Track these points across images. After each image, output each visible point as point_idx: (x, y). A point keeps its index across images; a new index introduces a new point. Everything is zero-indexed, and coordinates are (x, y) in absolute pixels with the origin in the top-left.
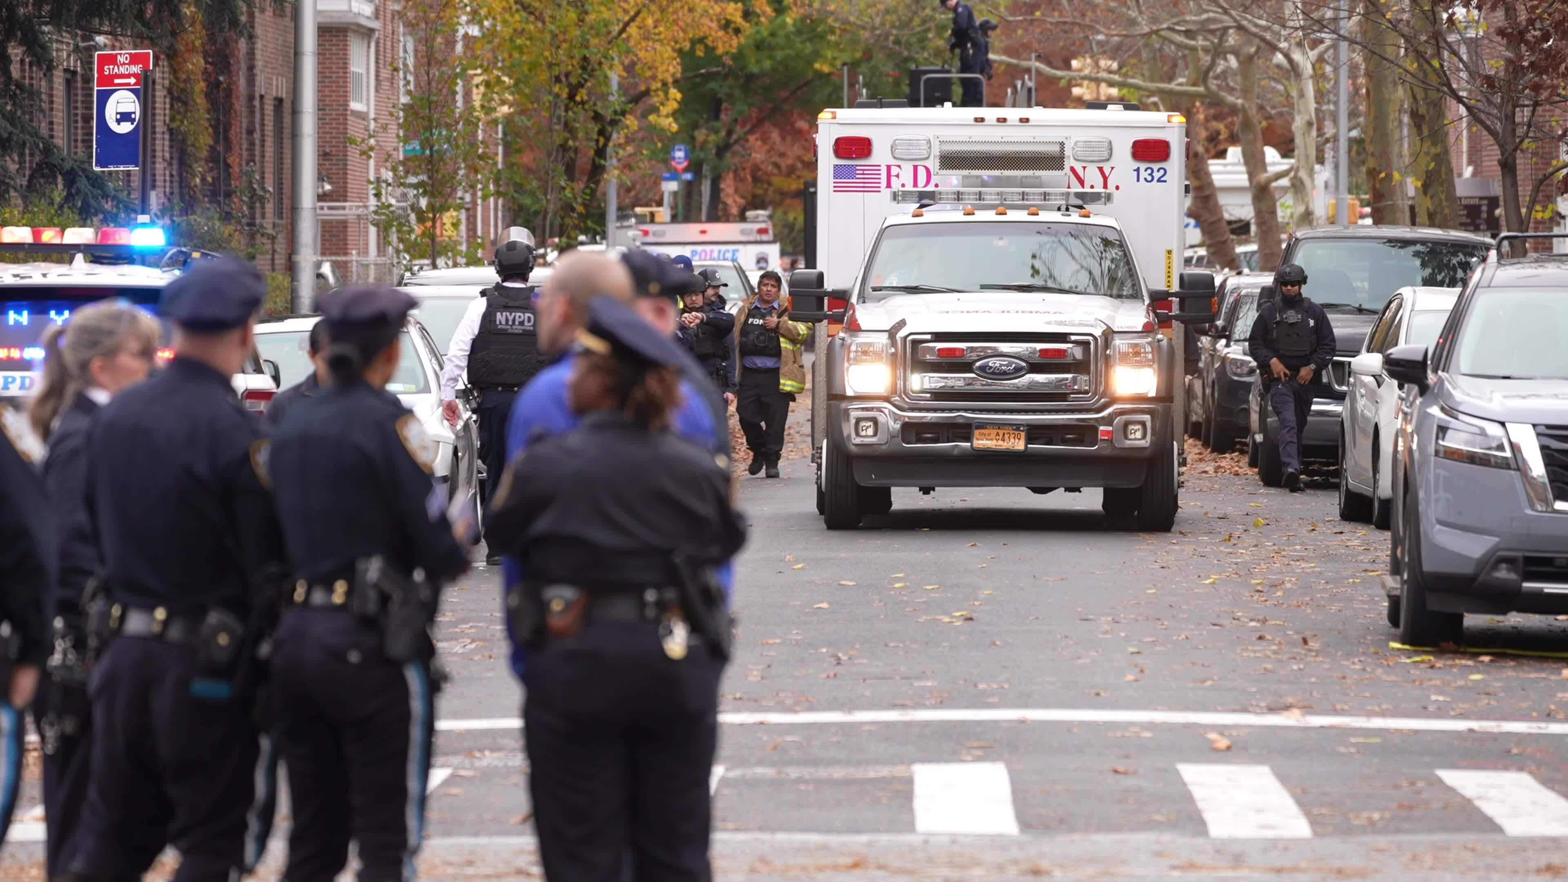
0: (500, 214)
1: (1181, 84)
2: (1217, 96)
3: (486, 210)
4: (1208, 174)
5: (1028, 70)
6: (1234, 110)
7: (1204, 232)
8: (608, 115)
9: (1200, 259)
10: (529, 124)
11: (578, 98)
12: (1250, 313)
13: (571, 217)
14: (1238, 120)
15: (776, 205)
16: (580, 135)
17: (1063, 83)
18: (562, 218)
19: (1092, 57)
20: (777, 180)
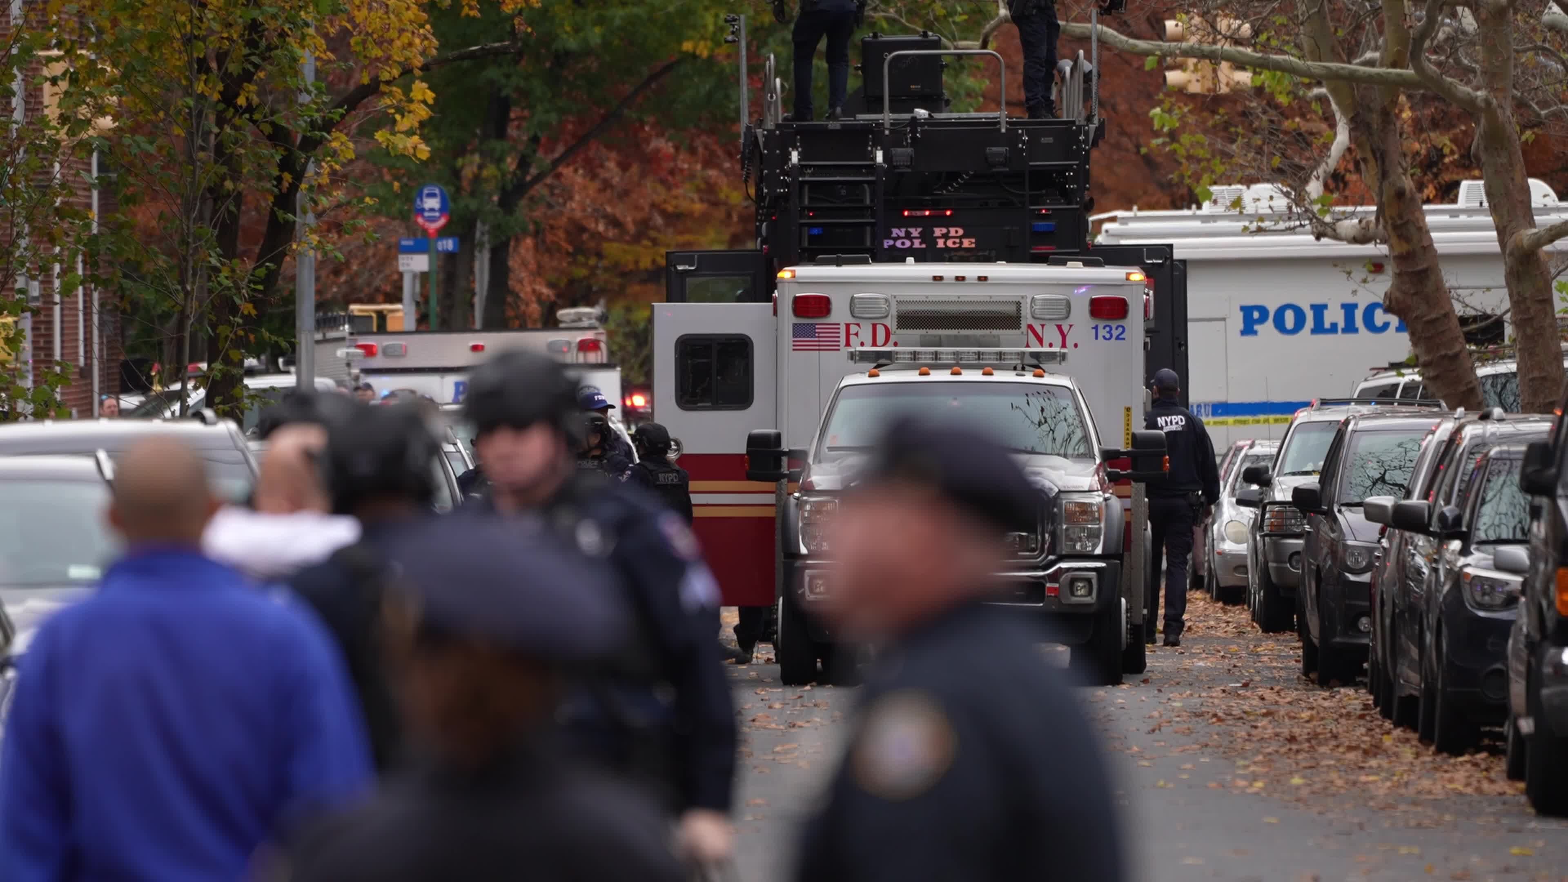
0: (96, 318)
1: (1371, 63)
2: (1439, 83)
3: (68, 310)
4: (1423, 231)
5: (1084, 40)
6: (1470, 110)
7: (1416, 340)
8: (299, 128)
9: (1410, 389)
10: (152, 149)
11: (241, 101)
12: (1506, 491)
13: (231, 325)
14: (1479, 129)
15: (612, 295)
16: (246, 169)
17: (1150, 63)
18: (214, 327)
19: (1203, 15)
20: (613, 250)
